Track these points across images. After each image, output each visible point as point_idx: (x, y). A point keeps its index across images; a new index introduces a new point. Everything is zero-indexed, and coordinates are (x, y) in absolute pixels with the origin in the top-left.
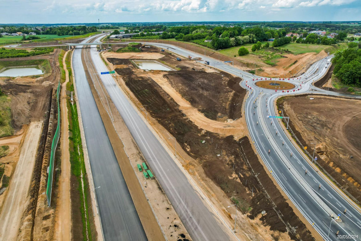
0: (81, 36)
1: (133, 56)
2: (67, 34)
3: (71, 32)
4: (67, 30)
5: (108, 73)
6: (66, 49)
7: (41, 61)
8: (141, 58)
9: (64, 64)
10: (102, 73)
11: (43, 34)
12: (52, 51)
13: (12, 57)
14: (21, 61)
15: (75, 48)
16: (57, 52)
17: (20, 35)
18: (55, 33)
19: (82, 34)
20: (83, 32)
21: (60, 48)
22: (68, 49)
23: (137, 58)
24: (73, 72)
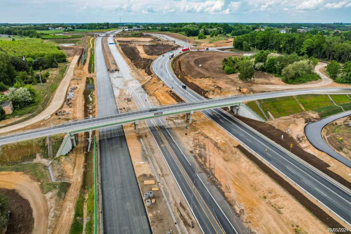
0: (105, 30)
1: (133, 40)
2: (94, 29)
3: (97, 27)
4: (95, 25)
5: (113, 44)
6: (92, 36)
7: (77, 41)
8: (138, 41)
9: (91, 43)
10: (110, 44)
11: (77, 28)
12: (84, 37)
13: (60, 39)
14: (66, 41)
15: (99, 36)
16: (86, 37)
17: (61, 29)
18: (86, 28)
19: (106, 29)
20: (106, 27)
21: (89, 35)
22: (94, 37)
23: (136, 40)
24: (95, 45)
